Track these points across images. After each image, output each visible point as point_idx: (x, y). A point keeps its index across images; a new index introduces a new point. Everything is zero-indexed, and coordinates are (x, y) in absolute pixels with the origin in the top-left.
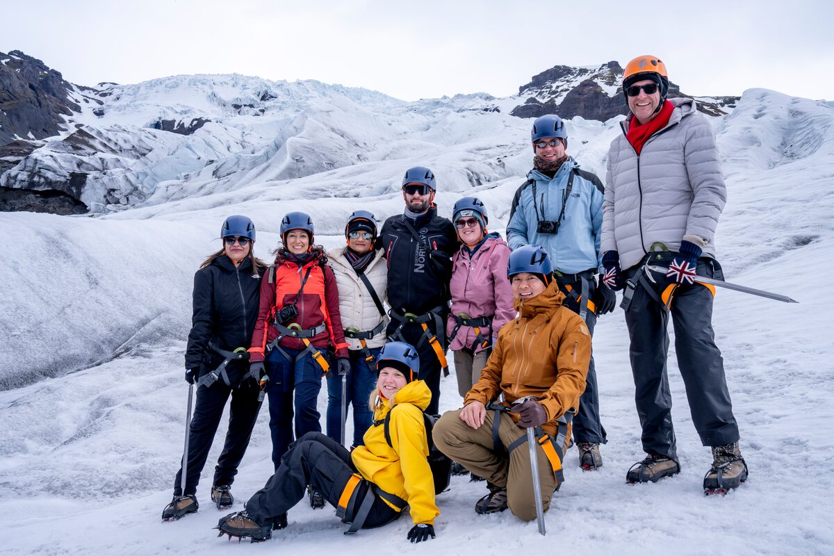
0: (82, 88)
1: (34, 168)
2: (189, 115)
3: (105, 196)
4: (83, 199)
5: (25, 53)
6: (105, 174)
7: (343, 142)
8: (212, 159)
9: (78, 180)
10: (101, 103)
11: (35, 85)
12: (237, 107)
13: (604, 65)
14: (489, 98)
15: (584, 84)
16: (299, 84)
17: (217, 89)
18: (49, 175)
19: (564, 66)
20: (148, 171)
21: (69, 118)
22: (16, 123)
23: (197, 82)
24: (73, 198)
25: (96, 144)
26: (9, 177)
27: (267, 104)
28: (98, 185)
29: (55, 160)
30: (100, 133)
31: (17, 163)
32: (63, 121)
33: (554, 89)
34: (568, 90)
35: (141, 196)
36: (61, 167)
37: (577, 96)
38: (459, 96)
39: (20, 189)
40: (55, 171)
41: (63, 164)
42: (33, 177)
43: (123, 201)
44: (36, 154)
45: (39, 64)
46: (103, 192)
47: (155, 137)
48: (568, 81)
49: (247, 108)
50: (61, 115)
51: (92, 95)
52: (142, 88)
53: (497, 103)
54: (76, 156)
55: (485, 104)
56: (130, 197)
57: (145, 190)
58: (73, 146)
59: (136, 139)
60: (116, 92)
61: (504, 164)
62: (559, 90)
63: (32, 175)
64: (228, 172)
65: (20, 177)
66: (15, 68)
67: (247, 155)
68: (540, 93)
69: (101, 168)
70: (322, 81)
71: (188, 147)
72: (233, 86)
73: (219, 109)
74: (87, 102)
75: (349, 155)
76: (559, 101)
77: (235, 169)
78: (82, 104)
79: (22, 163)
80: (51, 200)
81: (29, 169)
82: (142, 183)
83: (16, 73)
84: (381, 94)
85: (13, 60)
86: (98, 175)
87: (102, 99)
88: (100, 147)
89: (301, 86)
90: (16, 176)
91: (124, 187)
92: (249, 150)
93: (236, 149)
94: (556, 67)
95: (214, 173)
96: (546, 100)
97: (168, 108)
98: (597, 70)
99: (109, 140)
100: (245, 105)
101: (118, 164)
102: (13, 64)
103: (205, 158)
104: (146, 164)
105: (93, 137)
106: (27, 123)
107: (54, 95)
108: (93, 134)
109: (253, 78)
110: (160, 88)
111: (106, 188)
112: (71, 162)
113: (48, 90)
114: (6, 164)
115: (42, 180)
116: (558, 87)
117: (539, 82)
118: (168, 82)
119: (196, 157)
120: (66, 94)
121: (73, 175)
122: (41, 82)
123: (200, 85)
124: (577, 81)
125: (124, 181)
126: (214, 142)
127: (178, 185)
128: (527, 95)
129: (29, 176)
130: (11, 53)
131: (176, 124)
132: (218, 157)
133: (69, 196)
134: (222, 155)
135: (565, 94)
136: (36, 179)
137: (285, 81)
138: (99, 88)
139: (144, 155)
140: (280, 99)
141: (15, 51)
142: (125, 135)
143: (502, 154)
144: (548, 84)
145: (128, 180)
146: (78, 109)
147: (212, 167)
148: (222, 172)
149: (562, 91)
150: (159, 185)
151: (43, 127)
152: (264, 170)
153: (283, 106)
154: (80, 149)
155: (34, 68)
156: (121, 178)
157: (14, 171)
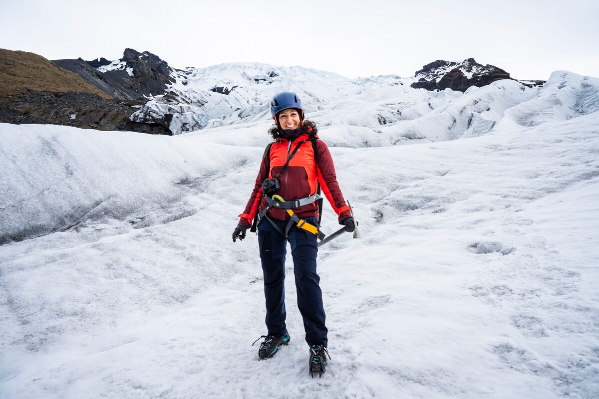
0: (177, 70)
1: (147, 111)
2: (231, 84)
3: (181, 127)
4: (171, 128)
5: (150, 53)
6: (182, 115)
7: (311, 99)
8: (238, 108)
9: (168, 118)
10: (186, 78)
11: (154, 69)
12: (257, 80)
13: (465, 60)
14: (397, 78)
15: (453, 71)
16: (291, 68)
17: (246, 71)
18: (154, 115)
19: (442, 61)
20: (204, 114)
21: (170, 86)
22: (144, 89)
23: (235, 66)
24: (165, 128)
25: (179, 99)
26: (135, 116)
27: (273, 78)
28: (178, 121)
29: (158, 107)
30: (181, 93)
31: (139, 109)
32: (167, 88)
33: (435, 73)
34: (443, 74)
35: (200, 127)
36: (160, 111)
37: (449, 78)
38: (380, 76)
39: (140, 122)
40: (157, 113)
41: (161, 109)
42: (146, 116)
43: (190, 129)
44: (148, 104)
45: (156, 58)
46: (180, 125)
47: (210, 95)
48: (444, 69)
49: (262, 81)
50: (166, 84)
51: (182, 74)
52: (207, 70)
53: (402, 81)
54: (168, 105)
55: (395, 81)
56: (194, 127)
57: (202, 124)
58: (167, 100)
59: (200, 96)
60: (194, 72)
61: (401, 113)
62: (439, 74)
63: (145, 116)
64: (247, 115)
65: (140, 116)
66: (145, 60)
67: (258, 106)
68: (428, 76)
69: (180, 112)
70: (304, 67)
71: (226, 101)
72: (255, 69)
73: (247, 81)
74: (179, 77)
75: (313, 106)
76: (438, 80)
77: (250, 113)
78: (177, 79)
79: (142, 108)
80: (154, 128)
81: (145, 112)
82: (201, 120)
83: (145, 63)
84: (336, 74)
85: (144, 56)
86: (178, 116)
87: (187, 76)
88: (181, 100)
89: (292, 69)
90: (138, 115)
91: (191, 122)
92: (259, 103)
93: (252, 102)
94: (437, 61)
95: (239, 115)
96: (431, 79)
97: (220, 81)
98: (461, 63)
99: (186, 97)
100: (261, 79)
101: (189, 110)
102: (144, 58)
103: (235, 107)
104: (204, 110)
105: (178, 95)
106: (149, 89)
107: (163, 74)
108: (178, 93)
109: (266, 65)
110: (217, 70)
111: (182, 123)
112: (165, 108)
113: (161, 71)
114: (134, 109)
115: (151, 118)
116: (438, 72)
117: (427, 69)
118: (220, 67)
119: (230, 106)
120: (169, 73)
121: (166, 115)
122: (157, 67)
123: (237, 68)
124: (449, 69)
125: (192, 119)
126: (240, 98)
127: (219, 122)
128: (420, 77)
129: (144, 115)
130: (144, 53)
131: (224, 89)
132: (242, 106)
133: (164, 126)
134: (244, 106)
135: (442, 77)
136: (148, 117)
137: (283, 66)
138: (186, 70)
139: (203, 105)
140: (280, 76)
141: (146, 52)
142: (195, 94)
143: (401, 107)
144: (432, 70)
145: (193, 118)
146: (174, 81)
147: (238, 112)
148: (243, 115)
149: (440, 74)
150: (209, 121)
151: (157, 91)
152: (265, 114)
153: (282, 80)
154: (171, 101)
155: (154, 60)
156: (190, 118)
157: (137, 113)
